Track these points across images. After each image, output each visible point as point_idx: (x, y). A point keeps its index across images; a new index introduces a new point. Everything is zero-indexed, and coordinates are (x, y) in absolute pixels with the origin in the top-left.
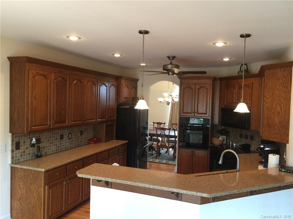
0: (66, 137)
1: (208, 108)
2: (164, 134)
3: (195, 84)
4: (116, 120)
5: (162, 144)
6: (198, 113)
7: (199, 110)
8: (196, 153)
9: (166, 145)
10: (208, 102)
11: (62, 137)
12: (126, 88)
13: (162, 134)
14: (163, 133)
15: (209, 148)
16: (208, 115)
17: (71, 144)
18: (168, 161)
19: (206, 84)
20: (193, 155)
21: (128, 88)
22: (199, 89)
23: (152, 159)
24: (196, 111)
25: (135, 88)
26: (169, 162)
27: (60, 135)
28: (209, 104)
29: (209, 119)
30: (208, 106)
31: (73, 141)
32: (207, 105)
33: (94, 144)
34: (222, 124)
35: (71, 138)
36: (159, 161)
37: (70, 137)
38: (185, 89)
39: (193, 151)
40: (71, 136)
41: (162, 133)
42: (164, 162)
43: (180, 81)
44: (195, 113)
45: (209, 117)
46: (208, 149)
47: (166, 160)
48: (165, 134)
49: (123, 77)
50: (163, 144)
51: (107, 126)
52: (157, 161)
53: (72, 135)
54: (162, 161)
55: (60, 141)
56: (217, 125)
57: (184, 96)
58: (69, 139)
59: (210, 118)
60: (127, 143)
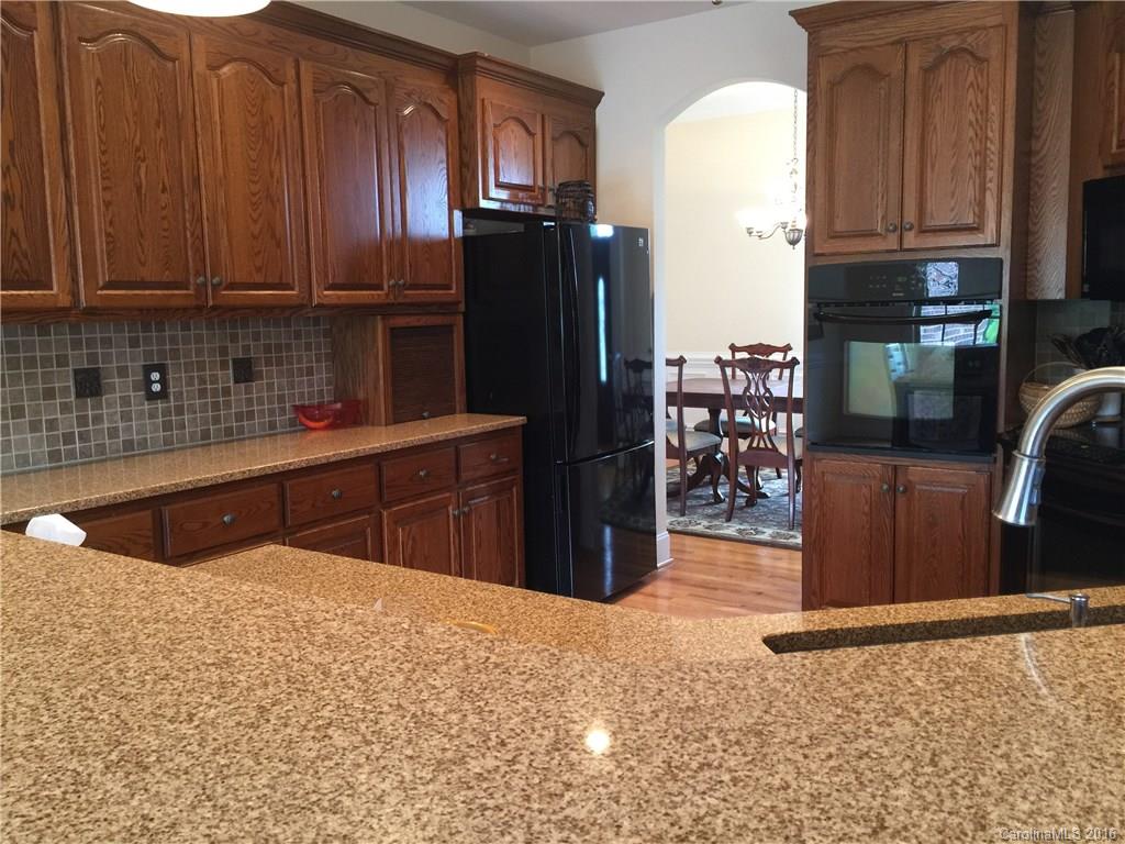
0: (121, 389)
1: (992, 186)
2: (762, 391)
3: (903, 43)
4: (462, 307)
5: (755, 445)
6: (923, 231)
7: (930, 206)
8: (911, 478)
9: (775, 449)
10: (994, 147)
11: (90, 384)
12: (514, 127)
13: (752, 391)
14: (757, 389)
15: (999, 446)
16: (988, 236)
17: (167, 426)
18: (791, 530)
19: (973, 30)
20: (893, 489)
21: (531, 134)
22: (929, 71)
23: (705, 523)
24: (911, 216)
25: (584, 140)
26: (792, 537)
27: (76, 372)
28: (995, 165)
29: (1000, 261)
30: (990, 174)
31: (180, 411)
32: (981, 170)
33: (330, 433)
34: (1086, 288)
35: (163, 395)
36: (740, 531)
37: (156, 387)
38: (840, 83)
39: (895, 468)
40: (163, 381)
41: (753, 385)
42: (767, 534)
43: (810, 44)
44: (901, 229)
45: (996, 245)
46: (994, 450)
47: (779, 525)
48: (767, 390)
49: (486, 59)
50: (762, 445)
51: (395, 334)
52: (731, 530)
53: (170, 376)
54: (757, 533)
55: (83, 407)
56: (1060, 301)
57: (832, 134)
58: (151, 396)
59: (1003, 252)
60: (523, 426)
